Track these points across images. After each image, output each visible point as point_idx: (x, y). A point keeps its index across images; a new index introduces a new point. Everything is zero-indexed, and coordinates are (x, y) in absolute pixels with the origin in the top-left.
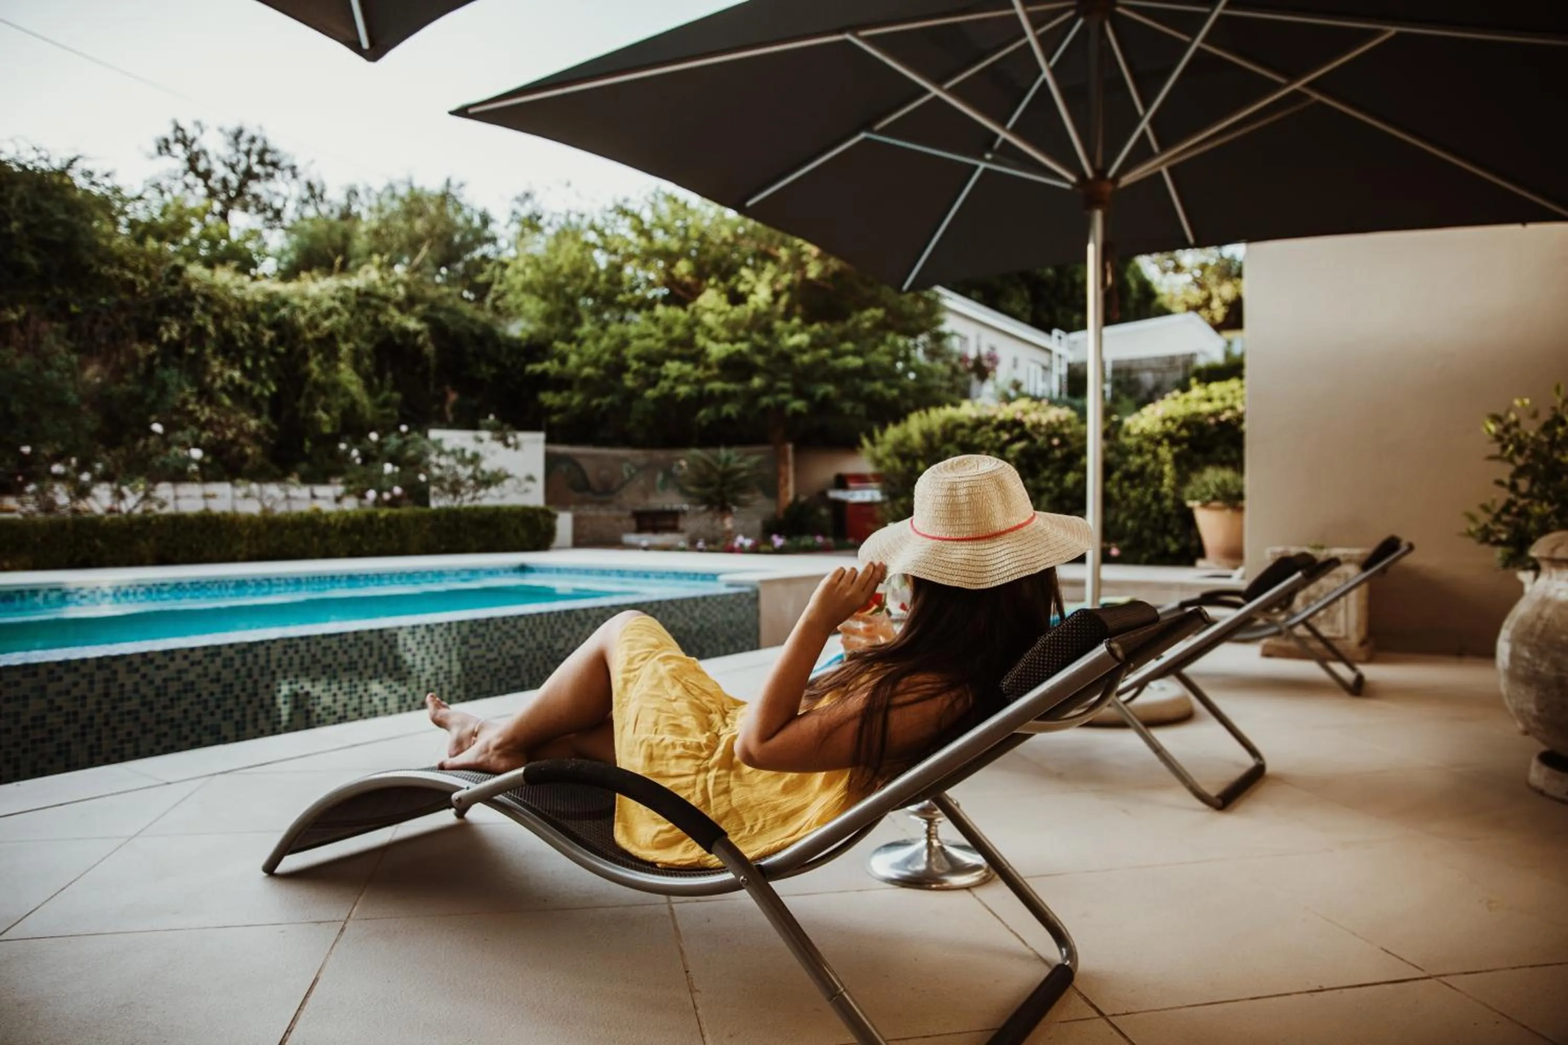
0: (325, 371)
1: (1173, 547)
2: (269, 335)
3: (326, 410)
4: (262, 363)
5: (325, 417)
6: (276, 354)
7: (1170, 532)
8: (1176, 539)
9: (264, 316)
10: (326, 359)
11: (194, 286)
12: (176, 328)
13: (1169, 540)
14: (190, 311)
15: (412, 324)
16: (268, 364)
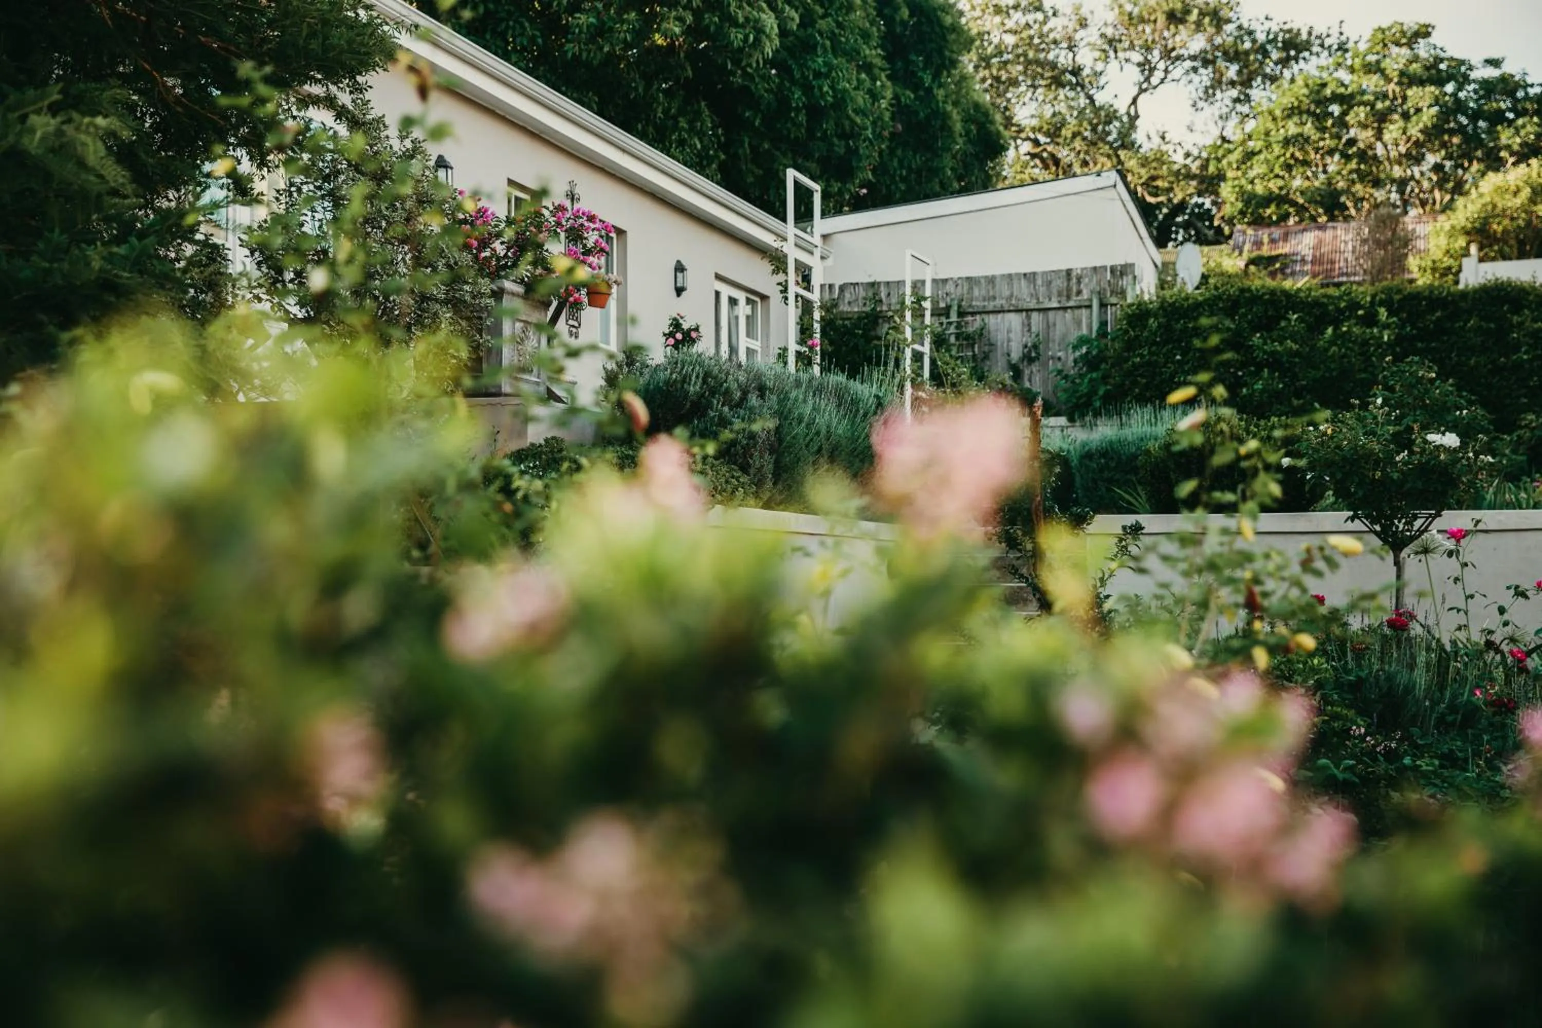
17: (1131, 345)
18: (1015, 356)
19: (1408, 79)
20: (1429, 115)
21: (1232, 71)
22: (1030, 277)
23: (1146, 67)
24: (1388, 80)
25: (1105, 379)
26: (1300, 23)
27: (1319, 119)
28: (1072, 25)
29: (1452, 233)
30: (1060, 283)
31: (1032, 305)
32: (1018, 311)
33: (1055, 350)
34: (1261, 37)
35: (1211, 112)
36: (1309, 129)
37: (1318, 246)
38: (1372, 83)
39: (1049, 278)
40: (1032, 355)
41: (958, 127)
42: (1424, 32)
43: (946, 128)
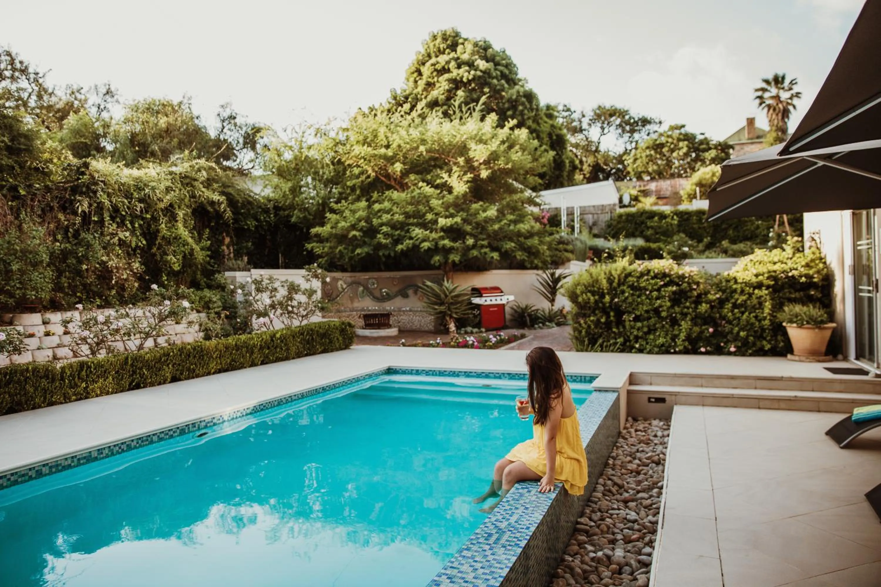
0: (169, 229)
1: (768, 347)
2: (140, 206)
3: (175, 254)
4: (137, 225)
5: (174, 260)
6: (143, 219)
7: (765, 339)
8: (769, 342)
9: (136, 195)
10: (170, 221)
11: (96, 175)
12: (86, 204)
13: (765, 343)
14: (95, 192)
15: (216, 197)
16: (140, 225)
17: (619, 222)
18: (591, 224)
19: (679, 140)
20: (685, 150)
21: (628, 128)
22: (594, 206)
23: (603, 128)
24: (674, 139)
25: (613, 230)
26: (648, 115)
27: (655, 150)
28: (581, 116)
29: (692, 185)
30: (601, 208)
31: (594, 212)
32: (591, 214)
33: (600, 223)
34: (636, 119)
35: (621, 141)
36: (653, 152)
37: (657, 186)
38: (670, 140)
39: (598, 206)
40: (595, 224)
41: (568, 165)
42: (683, 126)
43: (564, 165)
